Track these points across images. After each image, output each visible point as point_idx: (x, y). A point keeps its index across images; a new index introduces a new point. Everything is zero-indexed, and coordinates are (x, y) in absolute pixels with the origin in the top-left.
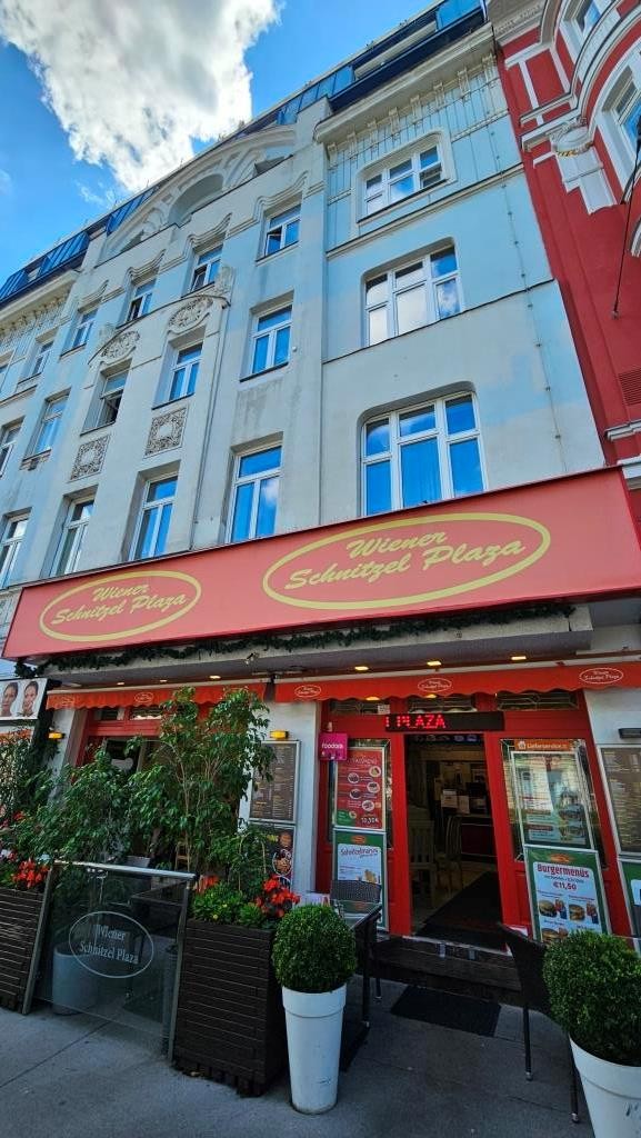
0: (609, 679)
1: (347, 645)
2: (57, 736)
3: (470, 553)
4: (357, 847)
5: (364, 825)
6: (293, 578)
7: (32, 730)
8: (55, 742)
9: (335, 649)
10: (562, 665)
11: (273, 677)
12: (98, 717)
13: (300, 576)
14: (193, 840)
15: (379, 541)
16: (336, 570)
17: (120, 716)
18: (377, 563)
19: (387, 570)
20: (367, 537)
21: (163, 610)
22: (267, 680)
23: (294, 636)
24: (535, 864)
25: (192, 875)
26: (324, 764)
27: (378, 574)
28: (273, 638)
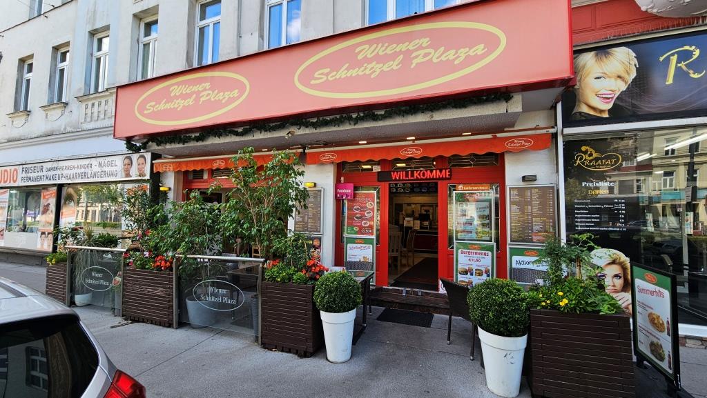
0: (524, 145)
1: (355, 124)
2: (166, 189)
3: (447, 54)
4: (359, 245)
5: (363, 234)
6: (316, 75)
7: (148, 186)
8: (165, 193)
9: (347, 127)
10: (495, 137)
11: (304, 149)
12: (191, 177)
13: (322, 74)
14: (261, 242)
15: (380, 45)
16: (348, 69)
17: (206, 176)
18: (378, 63)
19: (385, 68)
20: (370, 43)
21: (223, 101)
22: (301, 150)
23: (318, 119)
24: (460, 251)
25: (262, 260)
26: (339, 201)
27: (378, 71)
28: (304, 120)
